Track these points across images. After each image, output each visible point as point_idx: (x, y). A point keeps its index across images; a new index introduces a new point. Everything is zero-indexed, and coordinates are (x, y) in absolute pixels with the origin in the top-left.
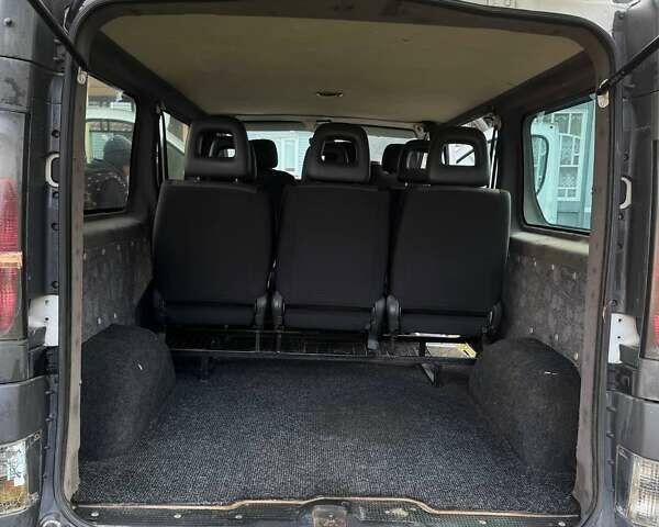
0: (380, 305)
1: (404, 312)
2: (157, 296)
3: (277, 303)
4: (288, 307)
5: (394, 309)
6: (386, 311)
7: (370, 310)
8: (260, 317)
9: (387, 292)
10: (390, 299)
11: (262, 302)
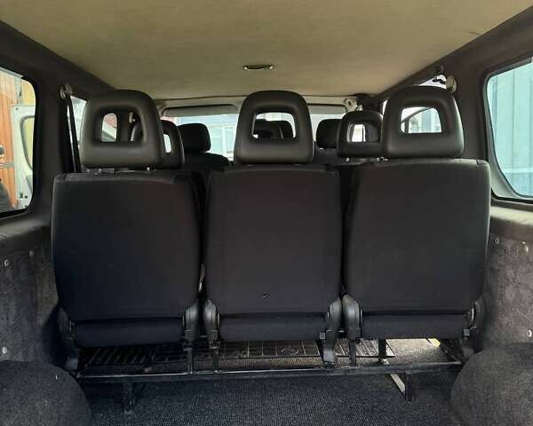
0: (335, 308)
1: (366, 314)
2: (63, 315)
3: (210, 313)
4: (223, 317)
5: (353, 312)
6: (343, 315)
7: (323, 315)
8: (190, 333)
9: (343, 290)
10: (346, 299)
11: (192, 313)
